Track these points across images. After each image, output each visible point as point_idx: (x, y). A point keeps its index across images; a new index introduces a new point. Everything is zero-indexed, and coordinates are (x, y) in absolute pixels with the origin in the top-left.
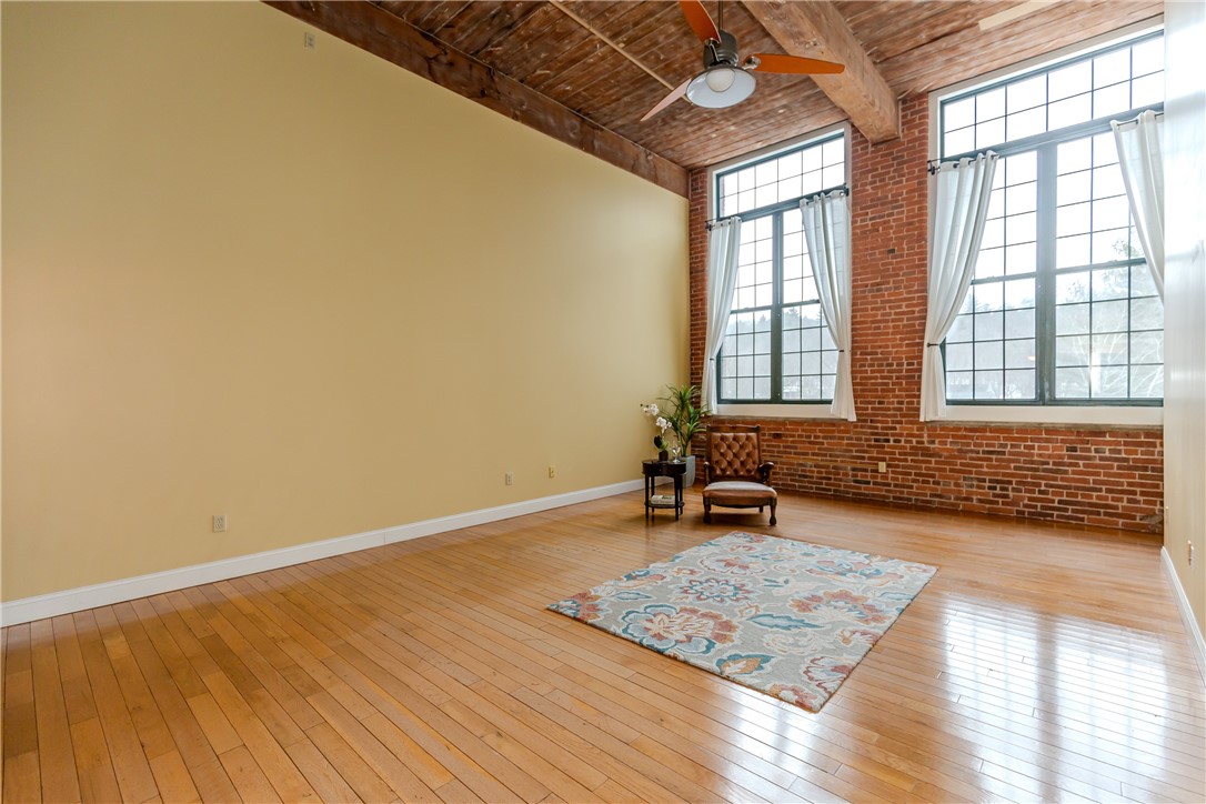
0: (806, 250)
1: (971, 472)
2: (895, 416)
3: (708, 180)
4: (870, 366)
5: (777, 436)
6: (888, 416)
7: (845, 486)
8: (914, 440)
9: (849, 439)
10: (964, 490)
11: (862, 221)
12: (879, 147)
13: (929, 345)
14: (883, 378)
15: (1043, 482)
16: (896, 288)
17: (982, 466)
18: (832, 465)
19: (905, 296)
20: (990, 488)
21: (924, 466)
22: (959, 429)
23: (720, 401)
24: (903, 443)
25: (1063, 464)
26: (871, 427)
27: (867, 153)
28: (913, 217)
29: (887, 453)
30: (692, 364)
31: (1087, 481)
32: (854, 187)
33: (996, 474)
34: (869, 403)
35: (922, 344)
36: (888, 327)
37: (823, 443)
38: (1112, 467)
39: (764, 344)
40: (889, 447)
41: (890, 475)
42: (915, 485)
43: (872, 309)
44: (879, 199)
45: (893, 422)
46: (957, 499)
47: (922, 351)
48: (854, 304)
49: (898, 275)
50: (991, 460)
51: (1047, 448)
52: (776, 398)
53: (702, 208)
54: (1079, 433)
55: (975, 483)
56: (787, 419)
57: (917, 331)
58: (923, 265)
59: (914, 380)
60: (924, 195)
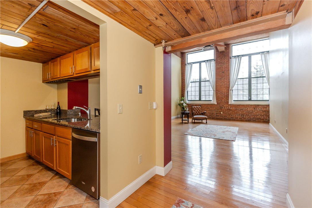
2: (224, 103)
3: (185, 55)
7: (215, 117)
10: (237, 116)
11: (218, 66)
12: (221, 53)
15: (250, 114)
16: (224, 79)
17: (239, 112)
18: (212, 113)
20: (241, 116)
21: (229, 112)
22: (236, 105)
23: (188, 100)
27: (219, 54)
28: (227, 66)
29: (222, 110)
30: (182, 93)
32: (216, 59)
33: (242, 113)
34: (219, 101)
35: (229, 90)
37: (210, 109)
38: (260, 111)
39: (197, 89)
41: (223, 114)
42: (228, 116)
46: (235, 118)
47: (229, 91)
48: (216, 82)
49: (224, 77)
50: (241, 111)
51: (250, 109)
52: (200, 100)
53: (184, 61)
54: (255, 106)
55: (238, 115)
57: (228, 87)
58: (229, 75)
59: (227, 96)
60: (229, 62)
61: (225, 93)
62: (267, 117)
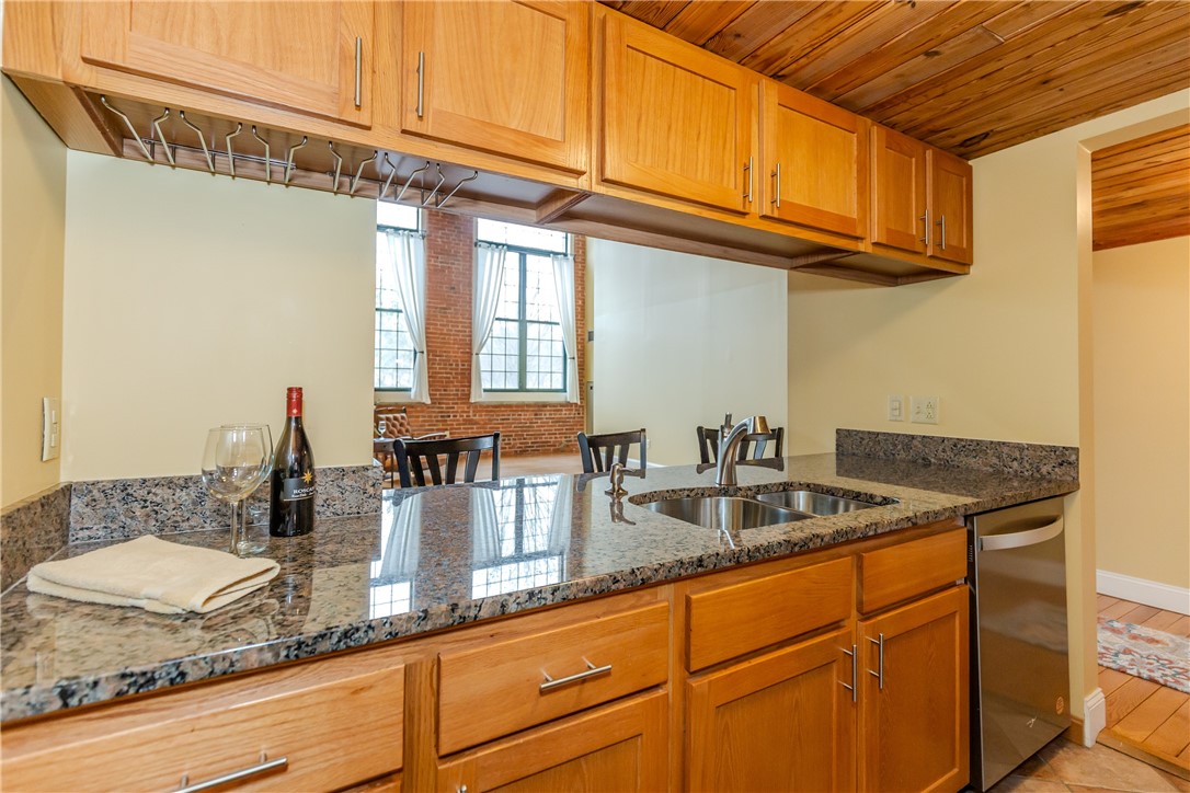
4: (439, 364)
6: (450, 400)
8: (465, 415)
9: (425, 417)
11: (434, 261)
13: (475, 354)
14: (446, 373)
16: (455, 314)
19: (460, 320)
22: (489, 407)
24: (458, 418)
25: (532, 423)
26: (439, 408)
28: (465, 270)
31: (541, 431)
32: (428, 234)
34: (439, 390)
35: (471, 353)
36: (451, 339)
38: (549, 422)
40: (450, 420)
43: (441, 325)
44: (446, 250)
45: (453, 404)
47: (471, 357)
49: (456, 305)
51: (526, 415)
54: (537, 406)
57: (467, 344)
58: (471, 303)
59: (466, 375)
60: (471, 258)
61: (457, 365)
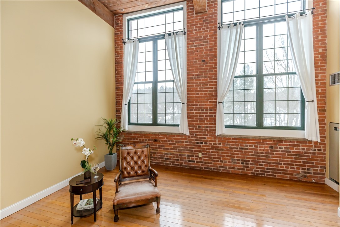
0: (167, 58)
1: (234, 157)
2: (205, 132)
3: (123, 20)
4: (195, 110)
5: (156, 141)
6: (202, 132)
7: (185, 163)
8: (213, 143)
9: (186, 142)
11: (191, 47)
12: (198, 15)
13: (219, 103)
14: (200, 116)
15: (261, 161)
16: (205, 77)
17: (238, 154)
18: (179, 154)
19: (209, 81)
20: (242, 163)
21: (216, 154)
22: (230, 139)
23: (130, 124)
24: (208, 144)
25: (268, 153)
26: (195, 137)
27: (193, 17)
28: (212, 47)
29: (202, 149)
30: (116, 106)
31: (276, 160)
32: (188, 31)
33: (244, 158)
34: (195, 126)
35: (216, 102)
36: (202, 94)
37: (175, 144)
38: (285, 154)
39: (149, 98)
40: (203, 146)
41: (203, 158)
42: (213, 162)
43: (196, 86)
44: (198, 38)
45: (204, 135)
46: (229, 168)
47: (216, 105)
48: (188, 83)
49: (206, 72)
50: (242, 152)
51: (262, 147)
53: (121, 33)
54: (274, 141)
55: (236, 161)
56: (160, 133)
57: (213, 96)
58: (216, 68)
59: (213, 117)
60: (216, 38)
61: (207, 110)
62: (299, 169)
